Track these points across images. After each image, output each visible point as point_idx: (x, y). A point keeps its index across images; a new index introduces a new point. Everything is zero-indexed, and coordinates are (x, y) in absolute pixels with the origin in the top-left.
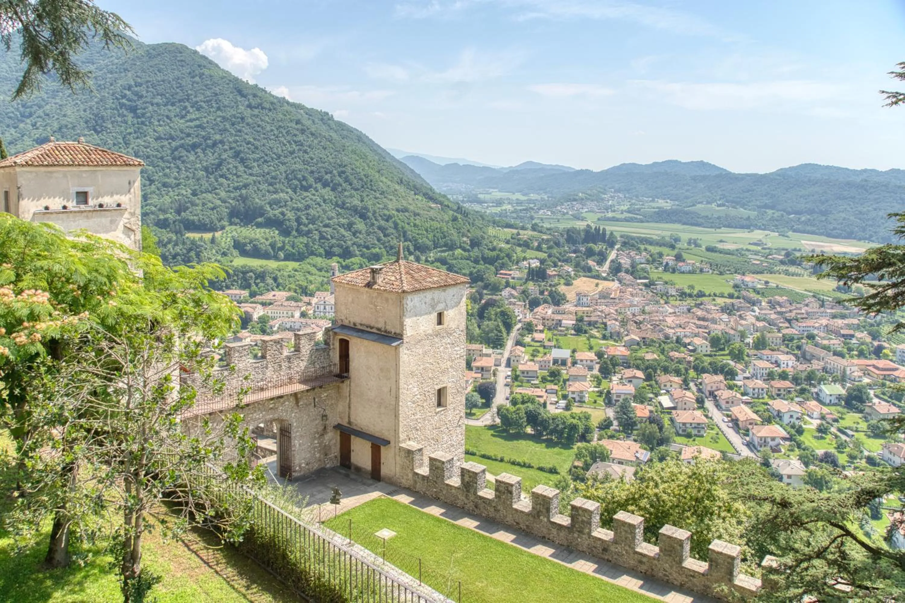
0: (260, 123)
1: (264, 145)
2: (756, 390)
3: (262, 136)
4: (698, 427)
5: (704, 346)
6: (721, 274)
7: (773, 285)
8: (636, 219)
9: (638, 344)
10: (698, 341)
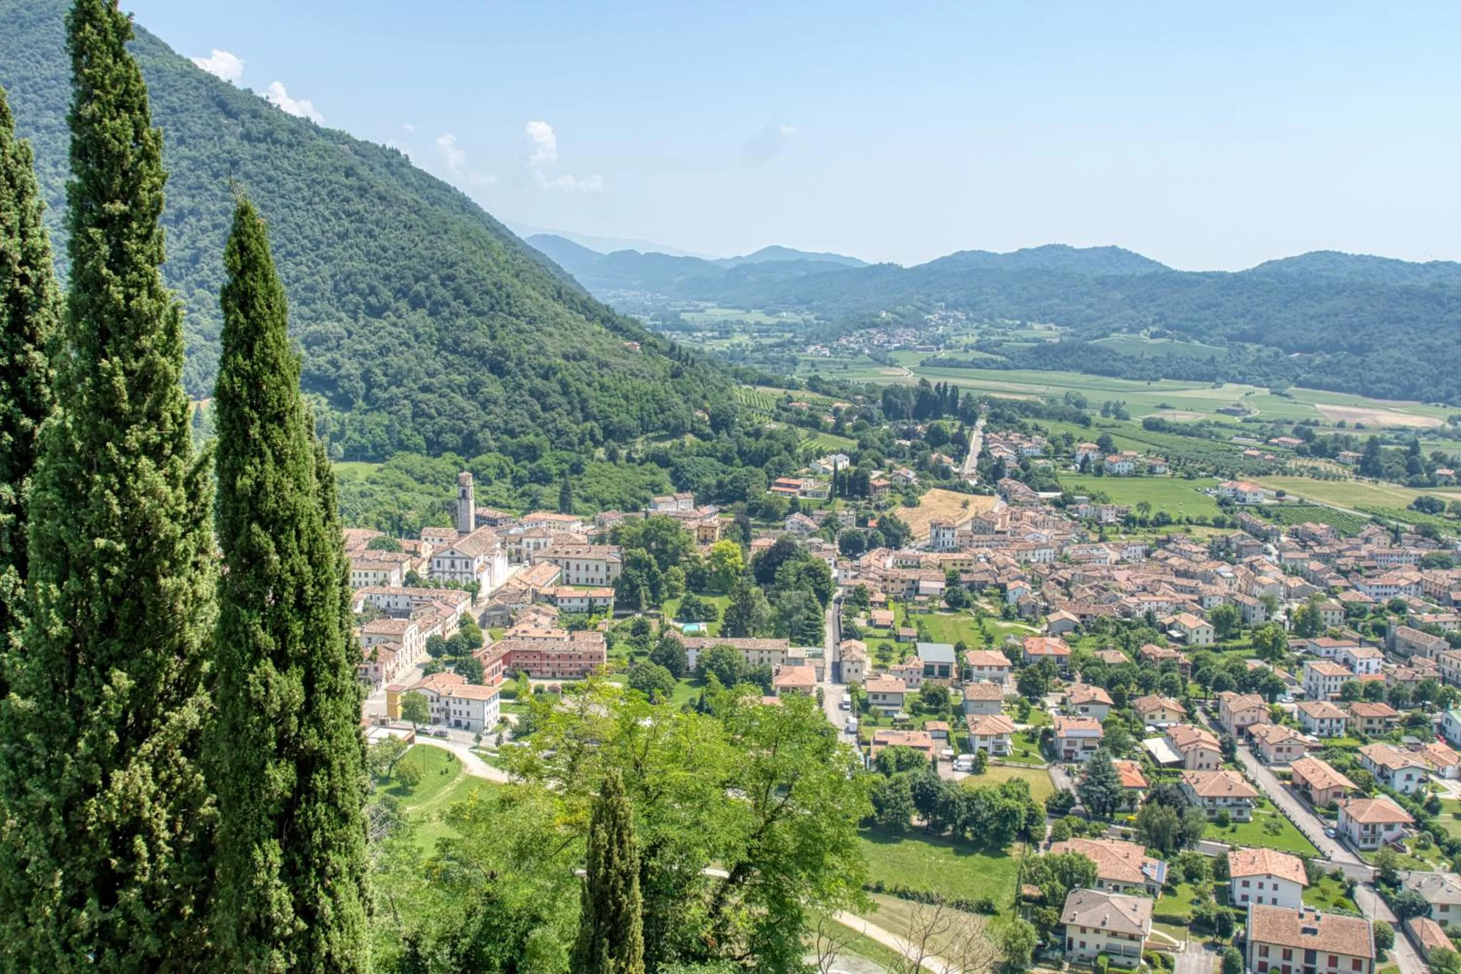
0: (272, 173)
1: (283, 220)
2: (1327, 722)
3: (279, 201)
4: (1239, 804)
5: (1203, 631)
6: (1190, 477)
7: (1292, 498)
8: (994, 362)
9: (1076, 629)
10: (1189, 621)
